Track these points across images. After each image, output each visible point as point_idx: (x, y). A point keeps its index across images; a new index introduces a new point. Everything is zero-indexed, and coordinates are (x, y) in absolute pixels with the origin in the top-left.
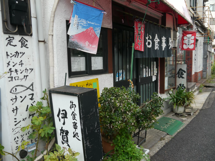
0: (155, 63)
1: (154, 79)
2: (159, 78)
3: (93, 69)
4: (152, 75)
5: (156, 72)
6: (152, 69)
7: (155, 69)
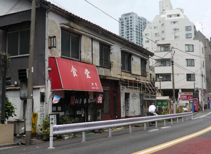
0: (83, 109)
1: (83, 116)
2: (86, 115)
3: (58, 110)
4: (82, 114)
5: (84, 113)
6: (82, 111)
7: (83, 111)
